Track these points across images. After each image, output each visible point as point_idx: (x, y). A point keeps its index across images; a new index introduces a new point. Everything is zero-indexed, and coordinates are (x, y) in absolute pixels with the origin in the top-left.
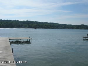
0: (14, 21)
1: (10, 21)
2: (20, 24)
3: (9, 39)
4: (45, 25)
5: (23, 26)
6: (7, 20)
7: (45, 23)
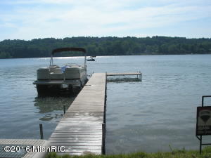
0: (124, 39)
1: (116, 38)
2: (139, 46)
3: (107, 75)
4: (201, 46)
5: (145, 49)
6: (110, 38)
7: (200, 39)
